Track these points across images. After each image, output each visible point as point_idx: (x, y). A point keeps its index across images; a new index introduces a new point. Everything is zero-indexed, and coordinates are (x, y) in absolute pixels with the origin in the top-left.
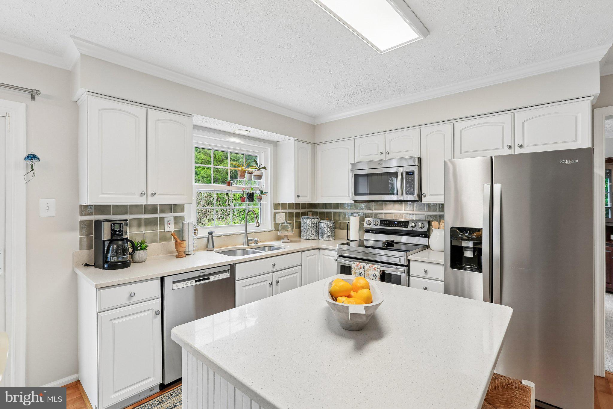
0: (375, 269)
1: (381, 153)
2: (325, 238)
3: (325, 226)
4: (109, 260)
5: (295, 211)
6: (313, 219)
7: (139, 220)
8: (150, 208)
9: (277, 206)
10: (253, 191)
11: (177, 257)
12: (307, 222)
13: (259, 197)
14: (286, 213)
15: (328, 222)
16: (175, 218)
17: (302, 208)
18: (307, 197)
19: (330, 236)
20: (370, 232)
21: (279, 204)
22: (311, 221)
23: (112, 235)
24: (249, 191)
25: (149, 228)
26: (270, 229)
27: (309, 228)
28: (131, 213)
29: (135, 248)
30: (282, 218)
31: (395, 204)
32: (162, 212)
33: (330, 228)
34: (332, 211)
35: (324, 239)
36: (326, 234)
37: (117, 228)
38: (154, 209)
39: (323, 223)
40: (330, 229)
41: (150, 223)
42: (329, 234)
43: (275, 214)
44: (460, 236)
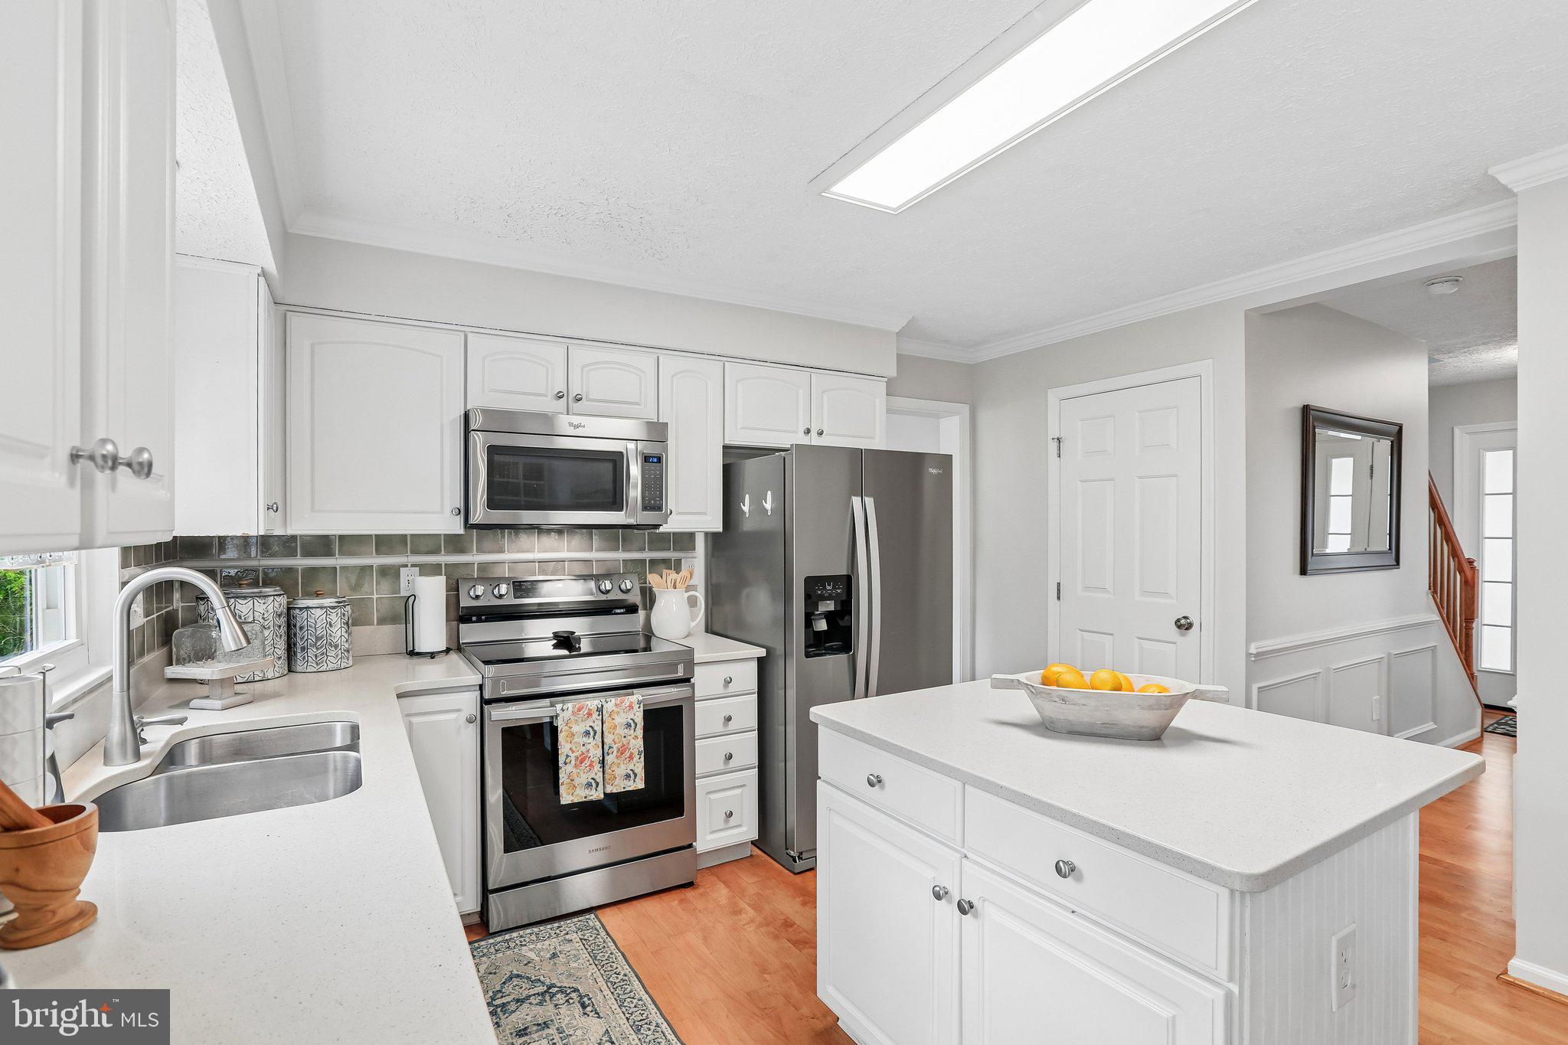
0: (631, 707)
1: (561, 396)
2: (332, 662)
3: (334, 617)
31: (540, 536)
33: (347, 623)
35: (331, 666)
36: (336, 647)
39: (321, 608)
44: (819, 592)
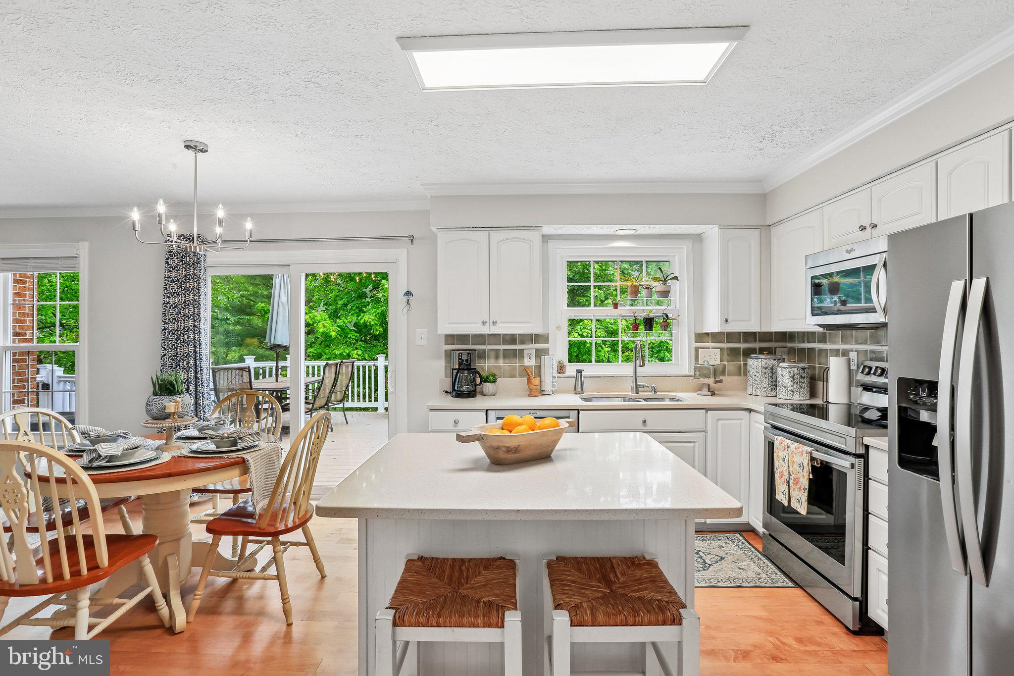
0: (802, 453)
1: (863, 228)
3: (784, 373)
4: (456, 389)
5: (742, 346)
6: (765, 361)
7: (497, 351)
8: (508, 338)
9: (701, 337)
10: (651, 315)
11: (529, 395)
12: (756, 364)
13: (664, 324)
14: (721, 349)
15: (789, 366)
16: (537, 350)
17: (760, 341)
18: (749, 321)
19: (793, 391)
20: (874, 390)
21: (708, 334)
22: (760, 364)
23: (460, 364)
24: (644, 315)
25: (507, 361)
26: (687, 372)
27: (757, 375)
28: (489, 344)
29: (485, 380)
30: (712, 356)
32: (522, 343)
33: (793, 377)
34: (817, 346)
36: (785, 387)
37: (465, 357)
38: (512, 339)
39: (782, 367)
40: (794, 380)
41: (508, 355)
42: (792, 388)
43: (697, 349)
